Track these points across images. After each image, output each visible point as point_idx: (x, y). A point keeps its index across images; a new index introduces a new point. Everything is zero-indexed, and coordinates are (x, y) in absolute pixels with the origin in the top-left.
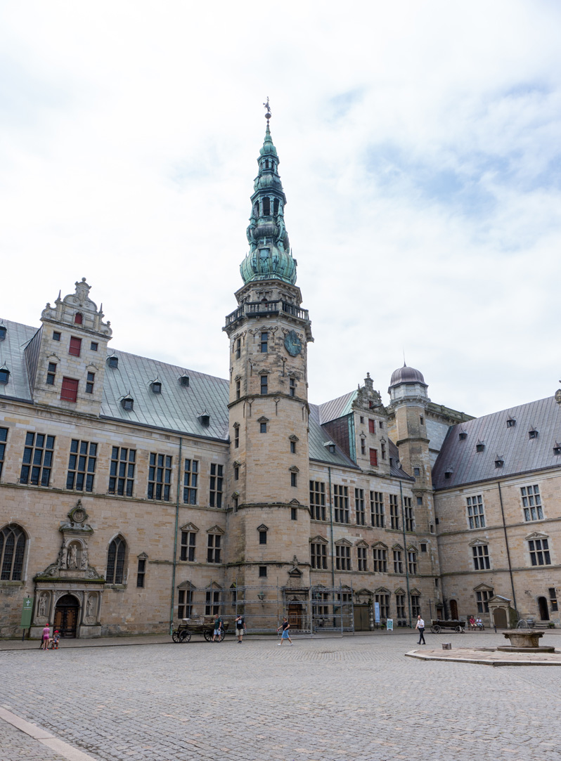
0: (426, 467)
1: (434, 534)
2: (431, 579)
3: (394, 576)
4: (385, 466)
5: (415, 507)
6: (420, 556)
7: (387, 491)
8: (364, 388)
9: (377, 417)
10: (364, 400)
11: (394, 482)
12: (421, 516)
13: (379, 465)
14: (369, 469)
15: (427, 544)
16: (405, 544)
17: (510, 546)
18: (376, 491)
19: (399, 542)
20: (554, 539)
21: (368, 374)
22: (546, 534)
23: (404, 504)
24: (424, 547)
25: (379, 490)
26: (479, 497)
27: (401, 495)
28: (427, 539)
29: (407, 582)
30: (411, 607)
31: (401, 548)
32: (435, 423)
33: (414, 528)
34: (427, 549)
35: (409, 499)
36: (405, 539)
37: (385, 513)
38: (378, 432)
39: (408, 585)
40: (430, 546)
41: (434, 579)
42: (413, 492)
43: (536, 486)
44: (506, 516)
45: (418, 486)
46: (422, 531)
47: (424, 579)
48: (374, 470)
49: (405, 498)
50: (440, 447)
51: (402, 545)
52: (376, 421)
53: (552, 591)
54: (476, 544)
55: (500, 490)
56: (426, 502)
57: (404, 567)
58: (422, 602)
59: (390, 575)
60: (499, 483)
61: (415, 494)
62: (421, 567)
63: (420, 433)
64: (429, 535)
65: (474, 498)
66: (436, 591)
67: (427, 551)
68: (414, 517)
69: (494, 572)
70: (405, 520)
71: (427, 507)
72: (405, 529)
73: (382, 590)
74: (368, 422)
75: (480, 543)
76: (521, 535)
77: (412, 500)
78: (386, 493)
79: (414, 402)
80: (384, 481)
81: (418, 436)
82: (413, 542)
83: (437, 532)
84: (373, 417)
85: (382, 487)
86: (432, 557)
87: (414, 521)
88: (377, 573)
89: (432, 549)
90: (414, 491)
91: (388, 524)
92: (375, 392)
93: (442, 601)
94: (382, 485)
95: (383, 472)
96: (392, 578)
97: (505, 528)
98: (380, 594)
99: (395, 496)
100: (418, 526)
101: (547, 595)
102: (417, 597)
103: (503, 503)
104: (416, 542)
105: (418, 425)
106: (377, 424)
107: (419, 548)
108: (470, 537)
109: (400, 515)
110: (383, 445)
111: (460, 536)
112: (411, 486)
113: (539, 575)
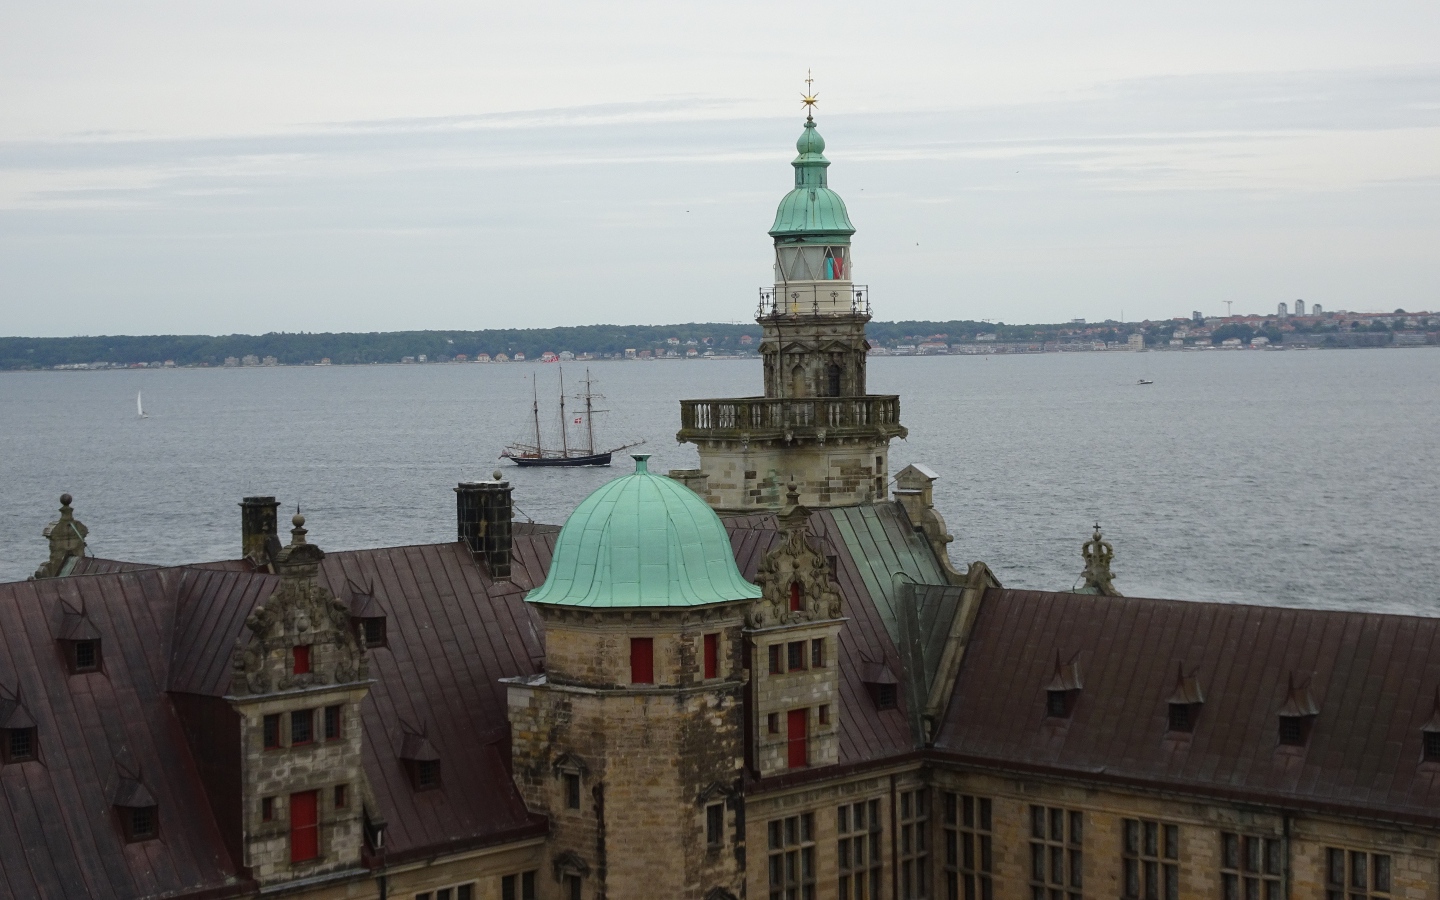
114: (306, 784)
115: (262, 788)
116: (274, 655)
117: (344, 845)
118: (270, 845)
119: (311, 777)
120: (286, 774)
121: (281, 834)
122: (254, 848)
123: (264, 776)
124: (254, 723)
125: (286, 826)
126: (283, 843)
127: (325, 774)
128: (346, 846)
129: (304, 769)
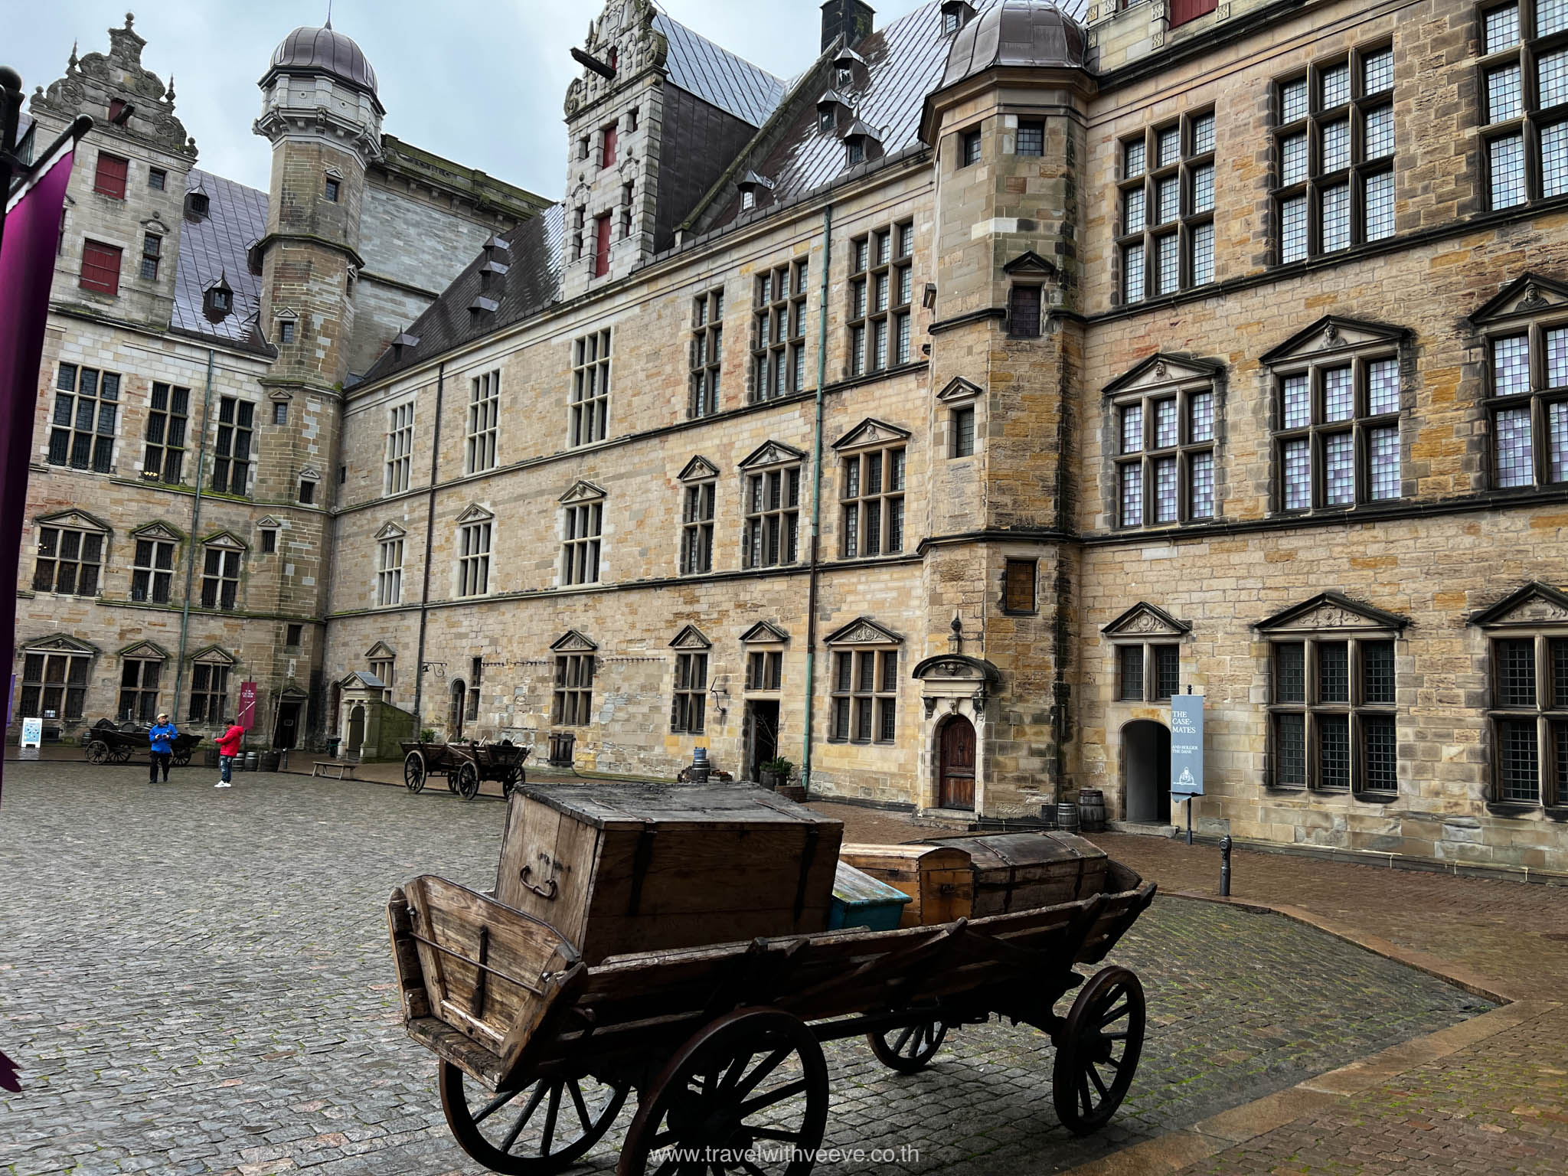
0: (318, 320)
1: (315, 506)
2: (271, 624)
3: (124, 606)
4: (147, 301)
5: (261, 428)
6: (252, 564)
7: (144, 372)
8: (95, 57)
9: (144, 153)
10: (91, 92)
11: (180, 350)
12: (276, 456)
13: (120, 293)
14: (70, 299)
15: (279, 531)
16: (195, 524)
17: (434, 544)
18: (92, 363)
19: (170, 519)
20: (501, 524)
21: (130, 17)
22: (491, 510)
23: (216, 416)
24: (268, 537)
25: (104, 361)
26: (411, 405)
27: (209, 393)
28: (280, 517)
29: (185, 626)
30: (187, 694)
31: (174, 532)
32: (436, 215)
33: (249, 485)
34: (277, 544)
35: (247, 407)
36: (196, 511)
37: (118, 431)
38: (136, 196)
39: (184, 636)
40: (288, 536)
41: (284, 625)
42: (266, 387)
43: (497, 373)
44: (440, 461)
45: (279, 370)
46: (271, 496)
47: (255, 622)
48: (93, 305)
49: (227, 402)
50: (447, 284)
51: (186, 527)
52: (132, 164)
53: (477, 662)
54: (388, 535)
55: (440, 388)
56: (299, 418)
57: (177, 587)
58: (234, 683)
59: (104, 604)
60: (442, 366)
61: (271, 391)
62: (251, 590)
63: (314, 223)
64: (289, 508)
65: (403, 408)
66: (282, 656)
67: (276, 550)
68: (253, 457)
69: (404, 610)
70: (211, 459)
71: (297, 431)
72: (205, 484)
73: (59, 640)
74: (93, 159)
75: (393, 534)
76: (453, 512)
77: (256, 408)
78: (134, 378)
79: (312, 132)
80: (133, 339)
81: (305, 230)
82: (232, 522)
83: (329, 504)
84: (121, 148)
85: (117, 357)
86: (290, 569)
87: (252, 468)
88: (43, 596)
89: (291, 544)
90: (266, 383)
91: (127, 466)
92: (151, 77)
93: (304, 682)
94: (122, 350)
95: (139, 316)
96: (117, 614)
97: (433, 492)
98: (47, 653)
99: (182, 393)
100: (262, 481)
101: (466, 676)
102: (222, 673)
103: (443, 423)
104: (248, 525)
105: (315, 199)
106: (137, 175)
107: (254, 540)
108: (382, 515)
109: (189, 443)
110: (153, 240)
111: (368, 514)
112: (260, 369)
113: (467, 621)
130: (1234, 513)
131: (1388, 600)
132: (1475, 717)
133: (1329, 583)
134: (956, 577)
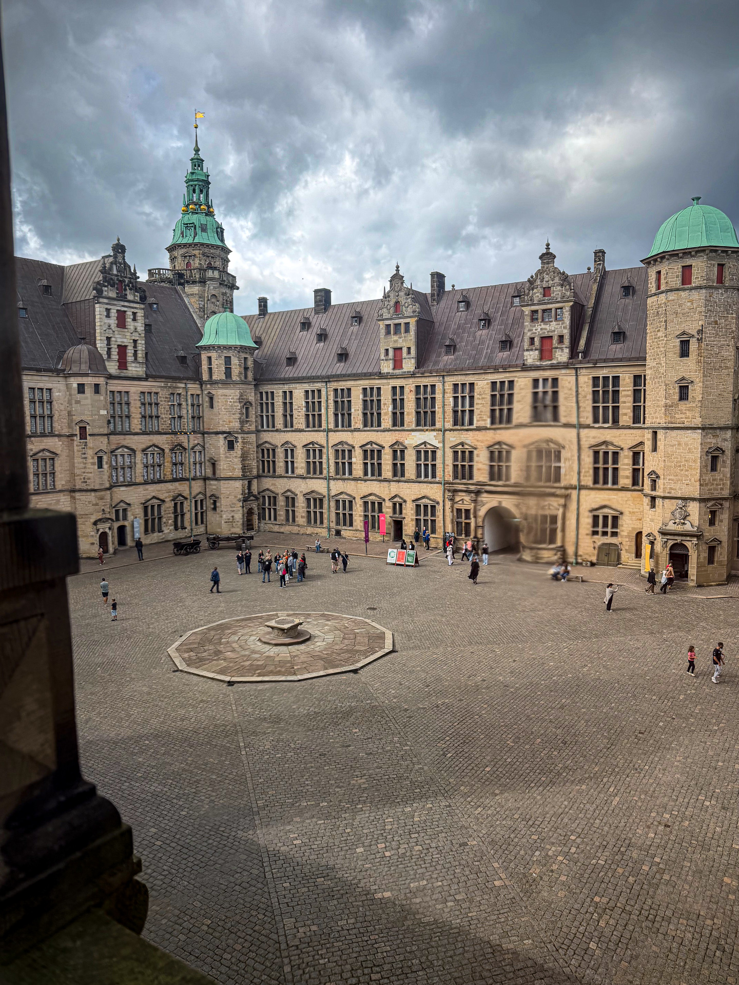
114: (546, 334)
115: (529, 334)
116: (535, 291)
117: (561, 356)
118: (531, 353)
119: (548, 332)
120: (539, 330)
121: (536, 350)
122: (526, 353)
123: (529, 330)
124: (527, 313)
125: (538, 347)
126: (537, 352)
127: (554, 331)
128: (562, 355)
129: (546, 329)
130: (137, 481)
131: (162, 497)
132: (173, 516)
133: (153, 494)
134: (102, 498)
